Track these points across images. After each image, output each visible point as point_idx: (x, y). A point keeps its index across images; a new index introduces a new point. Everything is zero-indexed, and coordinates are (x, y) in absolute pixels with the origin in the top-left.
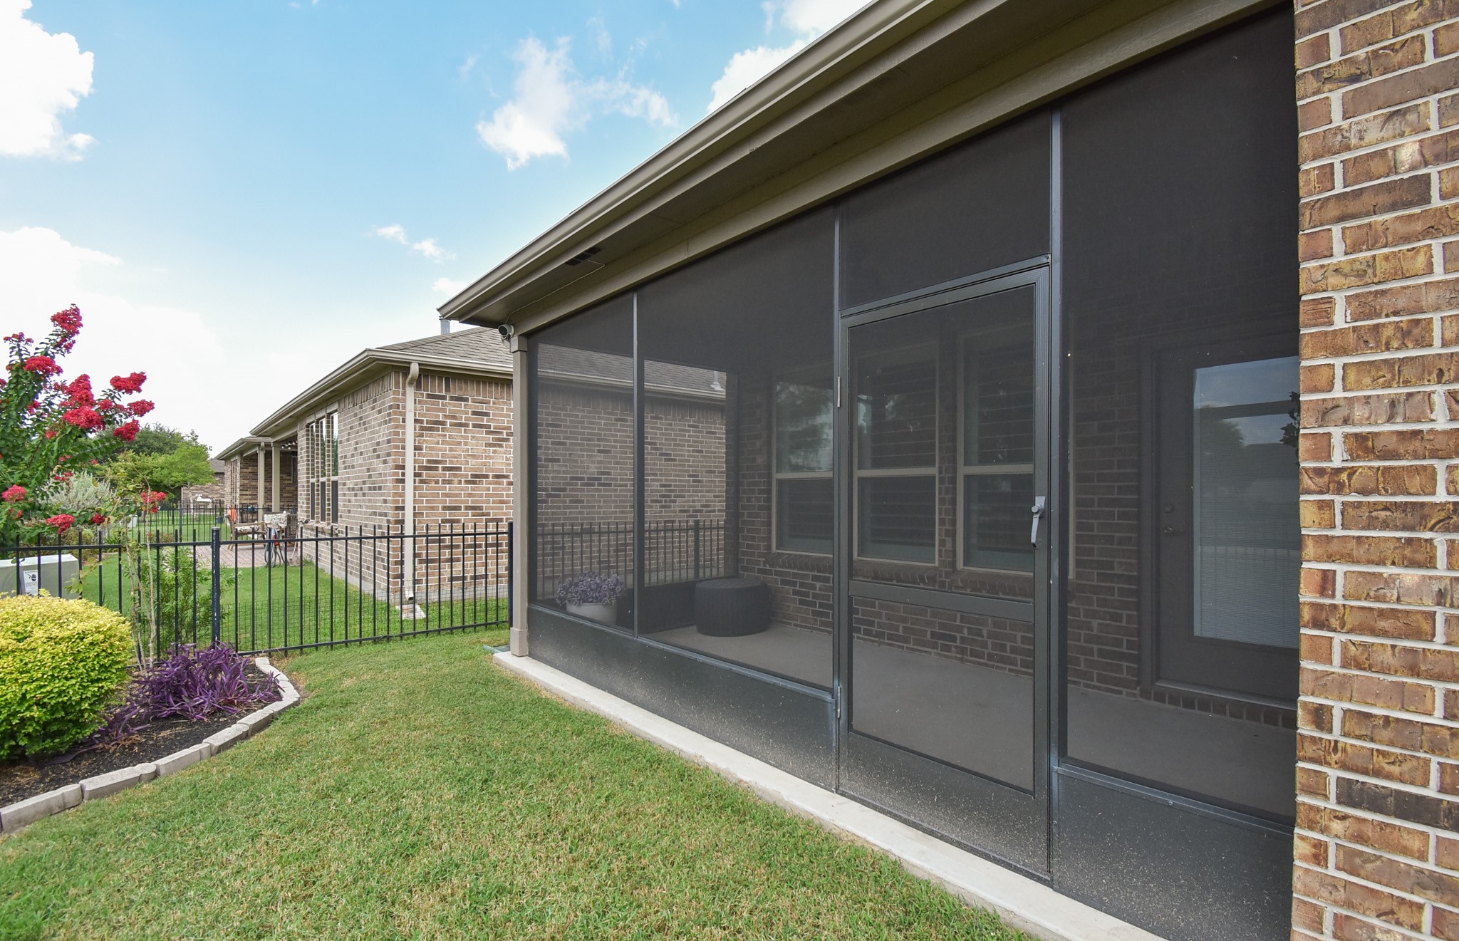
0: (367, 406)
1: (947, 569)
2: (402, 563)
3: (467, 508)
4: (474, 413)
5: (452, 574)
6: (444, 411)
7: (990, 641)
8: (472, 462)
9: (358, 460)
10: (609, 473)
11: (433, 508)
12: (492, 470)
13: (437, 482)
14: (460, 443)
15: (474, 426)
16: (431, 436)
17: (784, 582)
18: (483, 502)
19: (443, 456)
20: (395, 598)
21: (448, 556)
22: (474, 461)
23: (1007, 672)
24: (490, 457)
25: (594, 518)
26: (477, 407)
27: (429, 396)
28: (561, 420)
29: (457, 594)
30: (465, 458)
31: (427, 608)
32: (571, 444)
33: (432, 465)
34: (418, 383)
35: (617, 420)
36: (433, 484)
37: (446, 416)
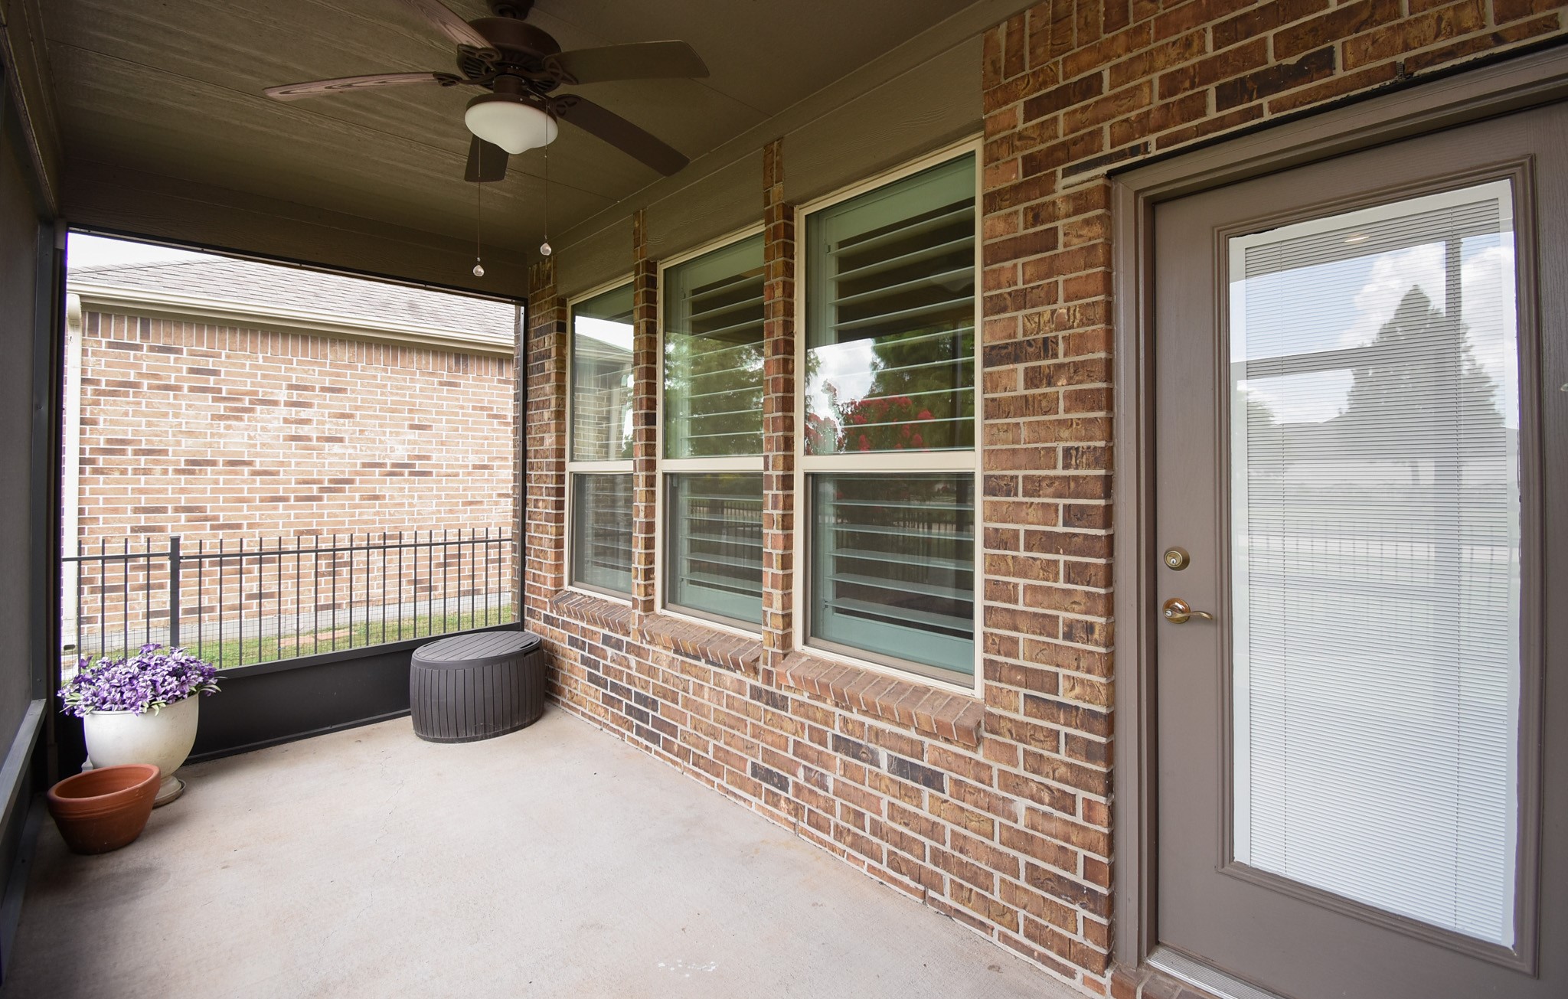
1: (775, 650)
3: (177, 510)
4: (192, 371)
5: (148, 608)
6: (140, 367)
7: (838, 801)
8: (186, 443)
10: (428, 458)
11: (115, 511)
12: (223, 454)
13: (124, 472)
14: (165, 415)
15: (192, 389)
16: (115, 403)
17: (573, 642)
18: (207, 500)
19: (135, 432)
21: (142, 581)
22: (191, 441)
23: (864, 870)
24: (220, 436)
25: (403, 521)
26: (199, 363)
27: (110, 345)
28: (348, 383)
30: (174, 435)
32: (363, 417)
33: (115, 447)
34: (90, 326)
35: (441, 384)
36: (117, 475)
37: (141, 375)
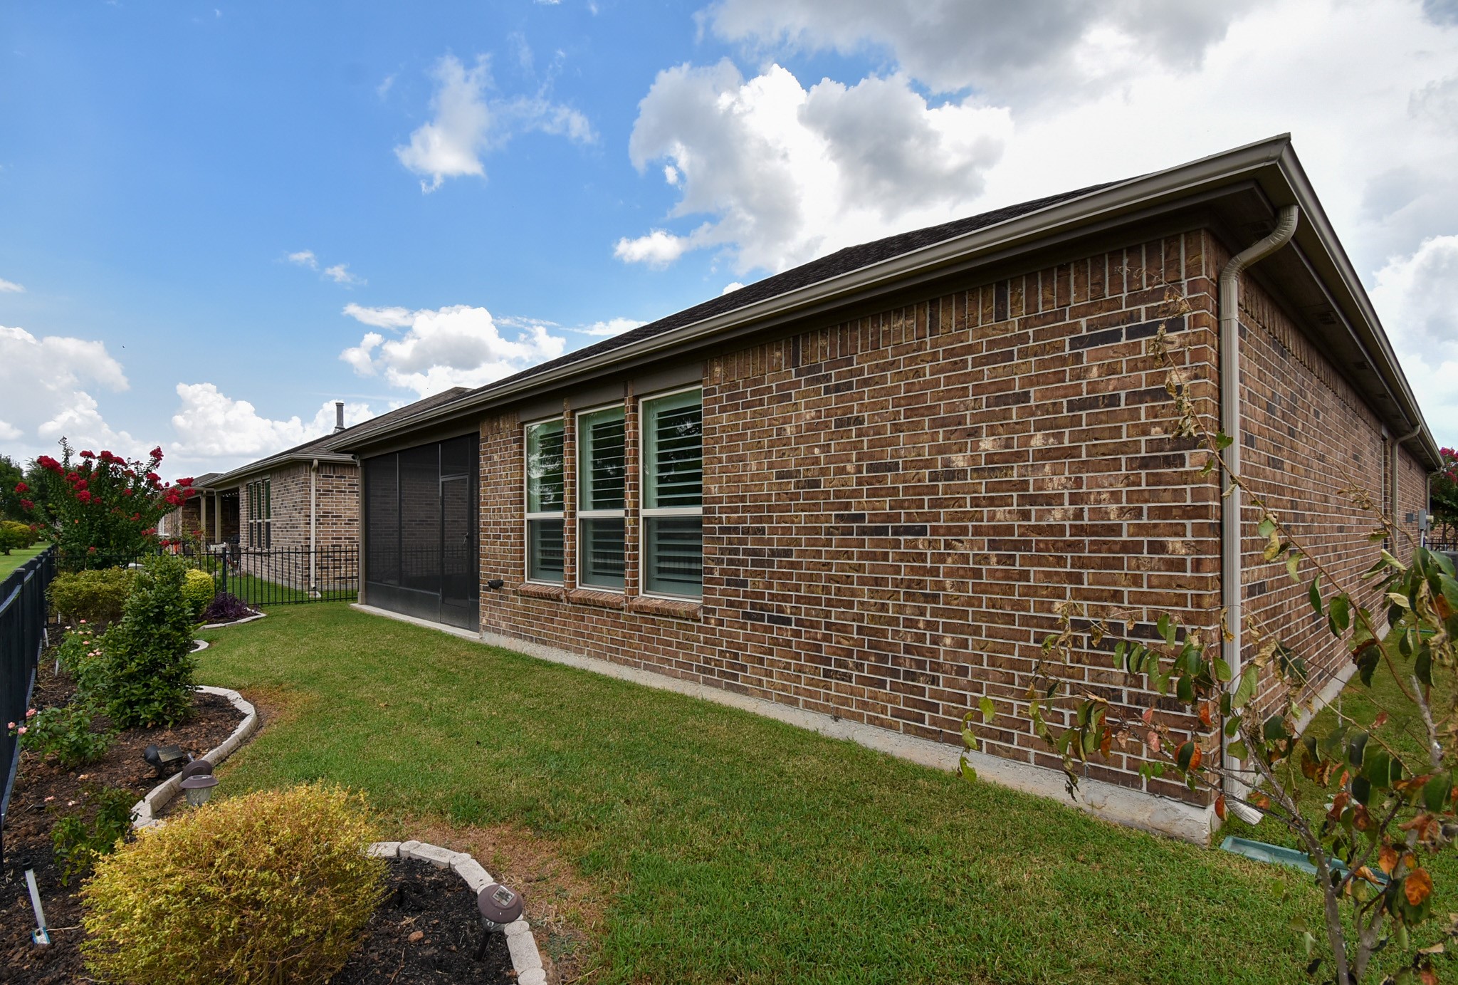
0: (289, 480)
2: (309, 568)
6: (332, 484)
9: (284, 511)
11: (326, 538)
13: (329, 525)
16: (325, 499)
19: (331, 509)
20: (306, 588)
29: (337, 587)
31: (321, 593)
34: (317, 470)
36: (327, 526)
37: (333, 487)
